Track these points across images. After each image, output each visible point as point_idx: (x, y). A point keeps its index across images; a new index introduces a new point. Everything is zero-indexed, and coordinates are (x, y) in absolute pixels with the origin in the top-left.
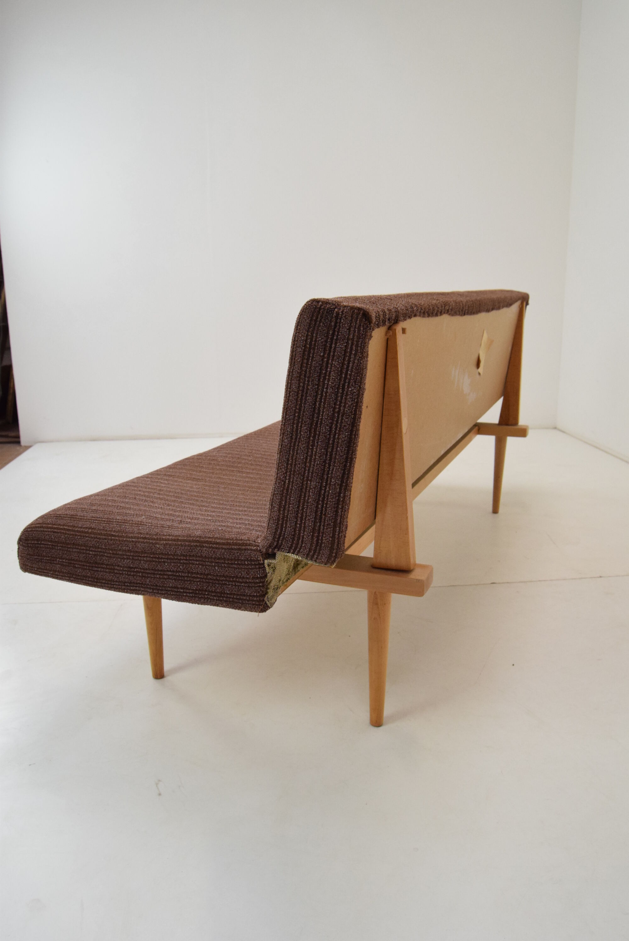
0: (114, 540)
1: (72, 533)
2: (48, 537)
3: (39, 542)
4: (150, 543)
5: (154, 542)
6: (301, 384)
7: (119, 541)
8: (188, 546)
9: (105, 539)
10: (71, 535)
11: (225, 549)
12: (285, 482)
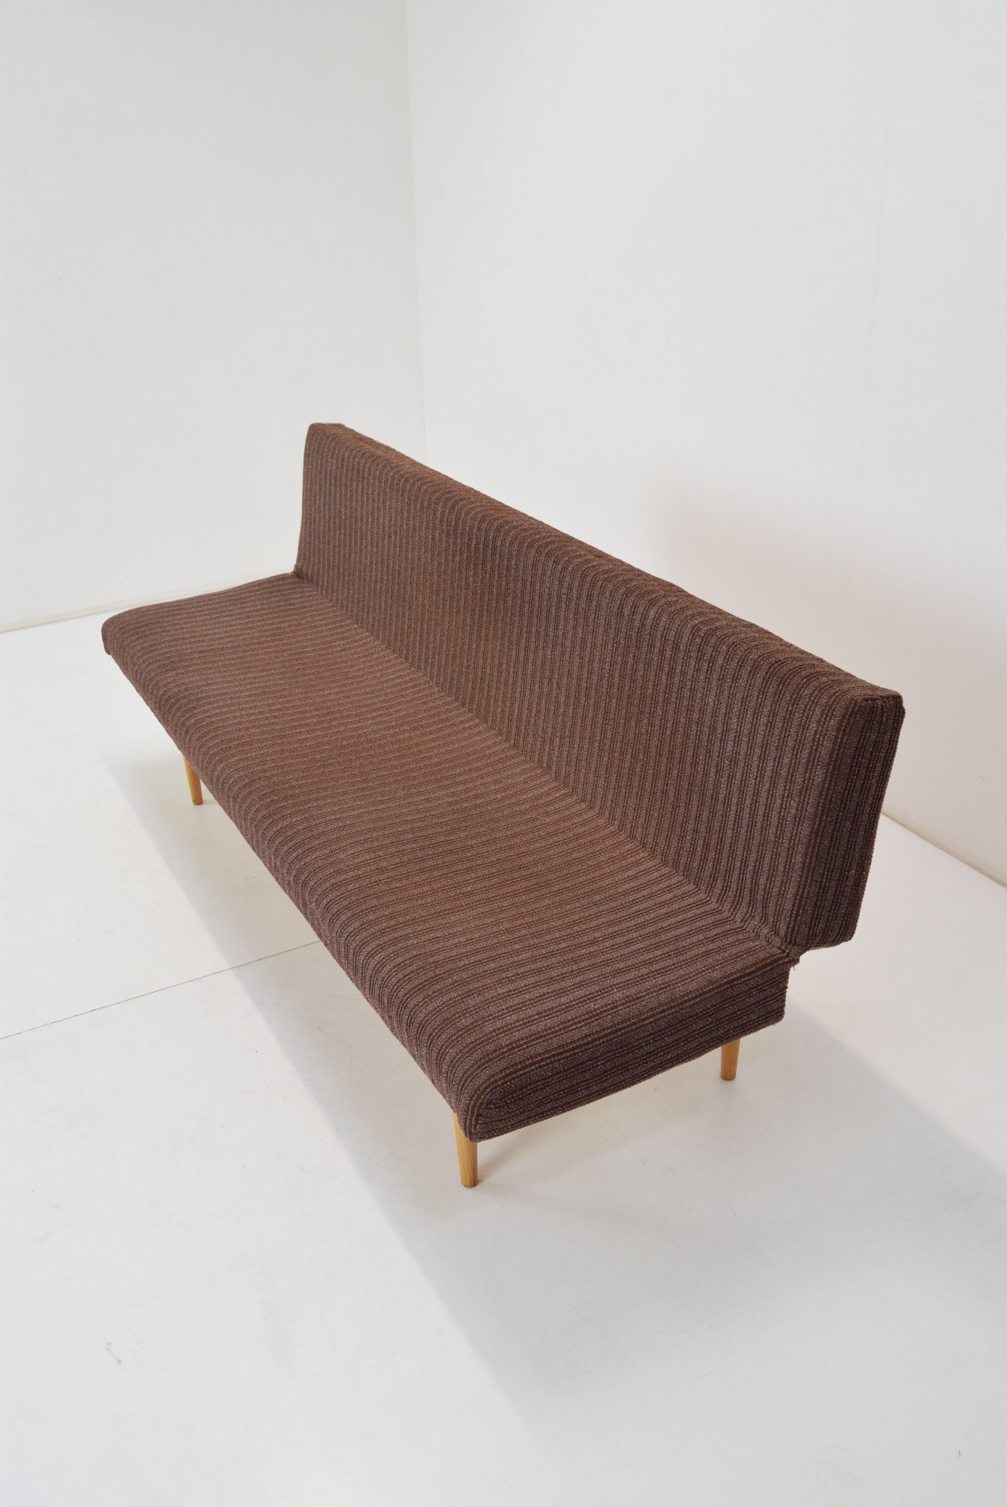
0: (625, 1033)
1: (568, 1054)
2: (537, 1077)
3: (525, 1090)
4: (673, 1013)
5: (677, 1009)
6: (849, 784)
7: (633, 1030)
8: (718, 993)
9: (614, 1038)
10: (567, 1057)
11: (758, 976)
12: (821, 882)
